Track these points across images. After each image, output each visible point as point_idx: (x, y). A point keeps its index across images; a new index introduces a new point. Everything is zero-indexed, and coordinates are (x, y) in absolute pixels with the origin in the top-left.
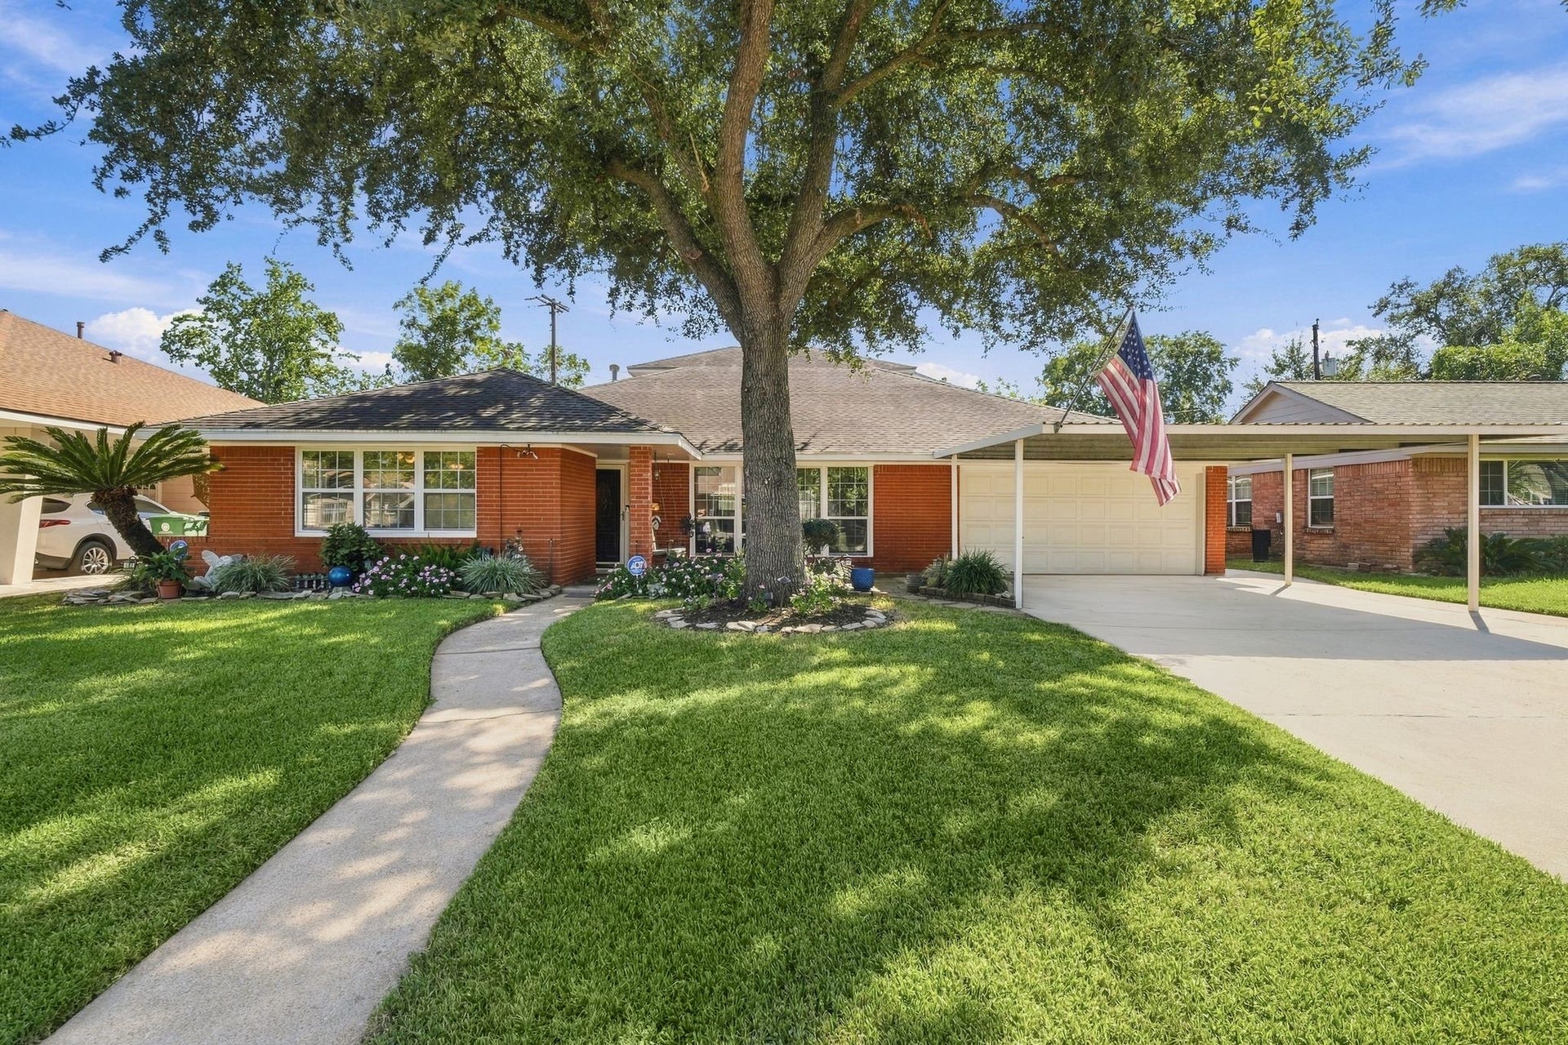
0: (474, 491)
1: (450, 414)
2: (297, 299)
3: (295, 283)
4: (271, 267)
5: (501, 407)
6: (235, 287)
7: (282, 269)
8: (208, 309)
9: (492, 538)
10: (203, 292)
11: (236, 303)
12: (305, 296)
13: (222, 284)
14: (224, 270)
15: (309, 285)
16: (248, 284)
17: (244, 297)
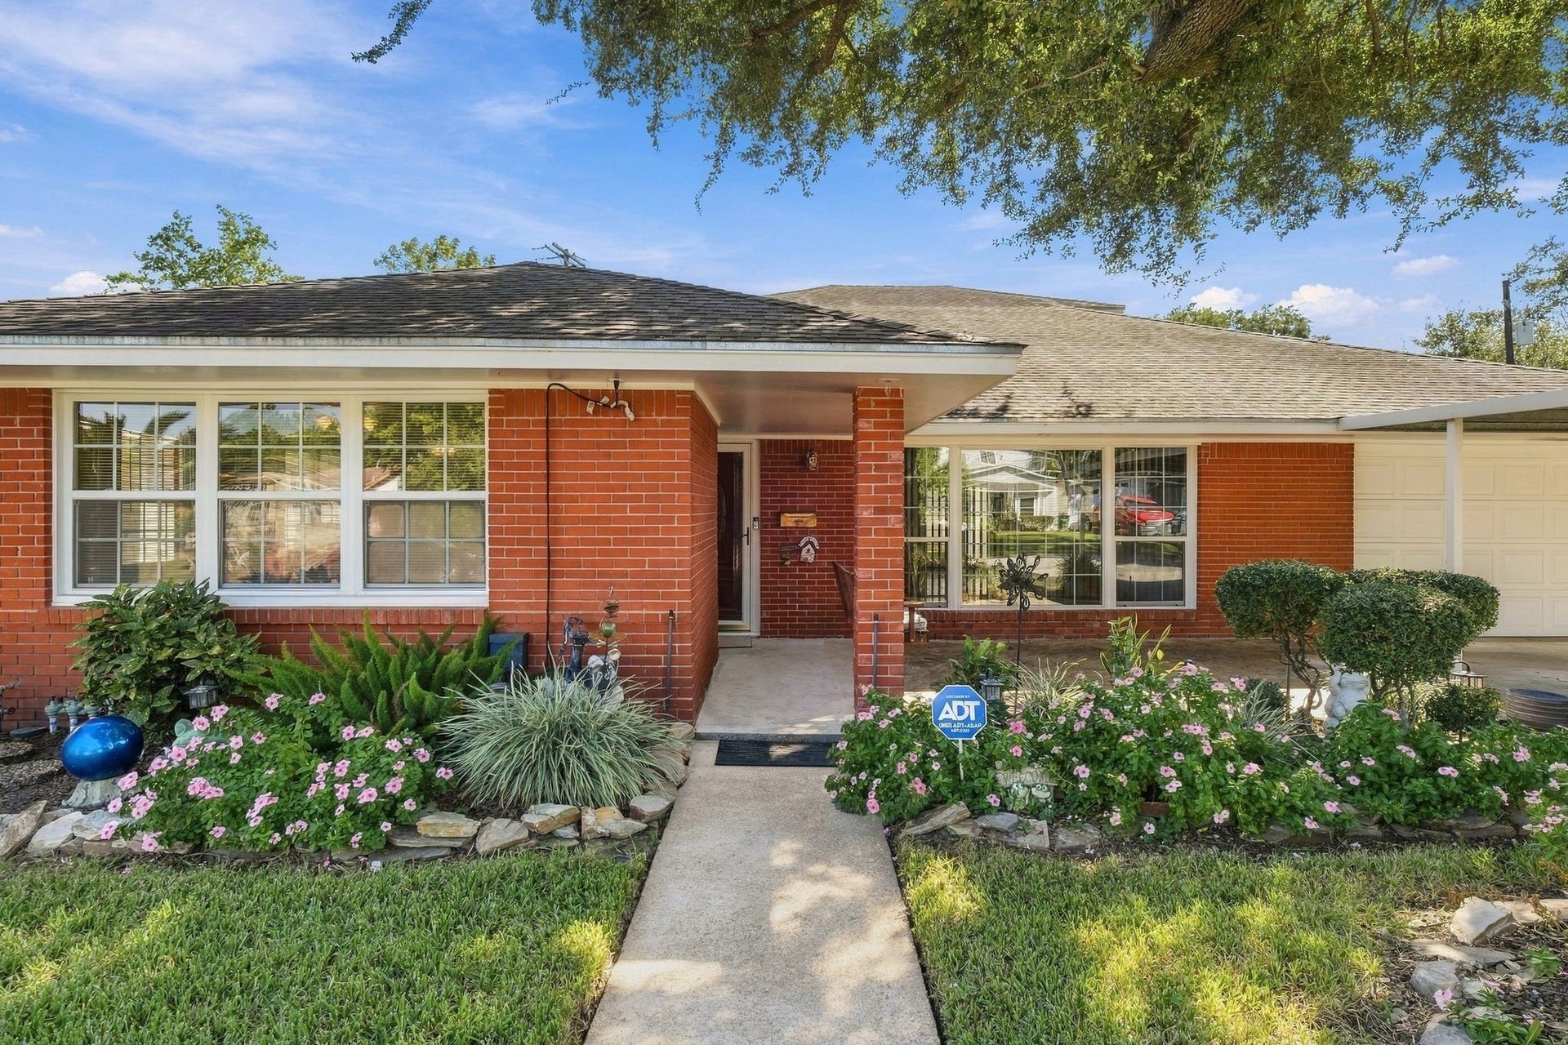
0: (483, 495)
1: (424, 312)
2: (255, 257)
3: (255, 238)
4: (225, 219)
5: (538, 303)
6: (182, 241)
7: (238, 222)
8: (146, 267)
9: (524, 611)
10: (143, 247)
11: (182, 261)
12: (264, 254)
13: (165, 238)
14: (169, 220)
15: (271, 241)
16: (197, 240)
17: (191, 255)
